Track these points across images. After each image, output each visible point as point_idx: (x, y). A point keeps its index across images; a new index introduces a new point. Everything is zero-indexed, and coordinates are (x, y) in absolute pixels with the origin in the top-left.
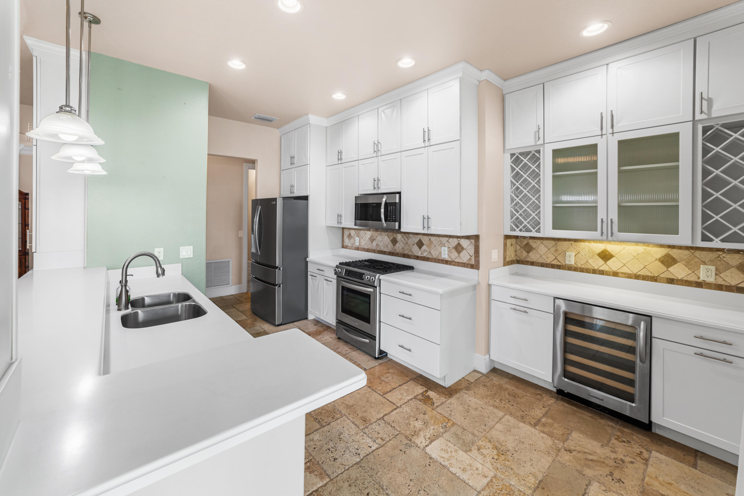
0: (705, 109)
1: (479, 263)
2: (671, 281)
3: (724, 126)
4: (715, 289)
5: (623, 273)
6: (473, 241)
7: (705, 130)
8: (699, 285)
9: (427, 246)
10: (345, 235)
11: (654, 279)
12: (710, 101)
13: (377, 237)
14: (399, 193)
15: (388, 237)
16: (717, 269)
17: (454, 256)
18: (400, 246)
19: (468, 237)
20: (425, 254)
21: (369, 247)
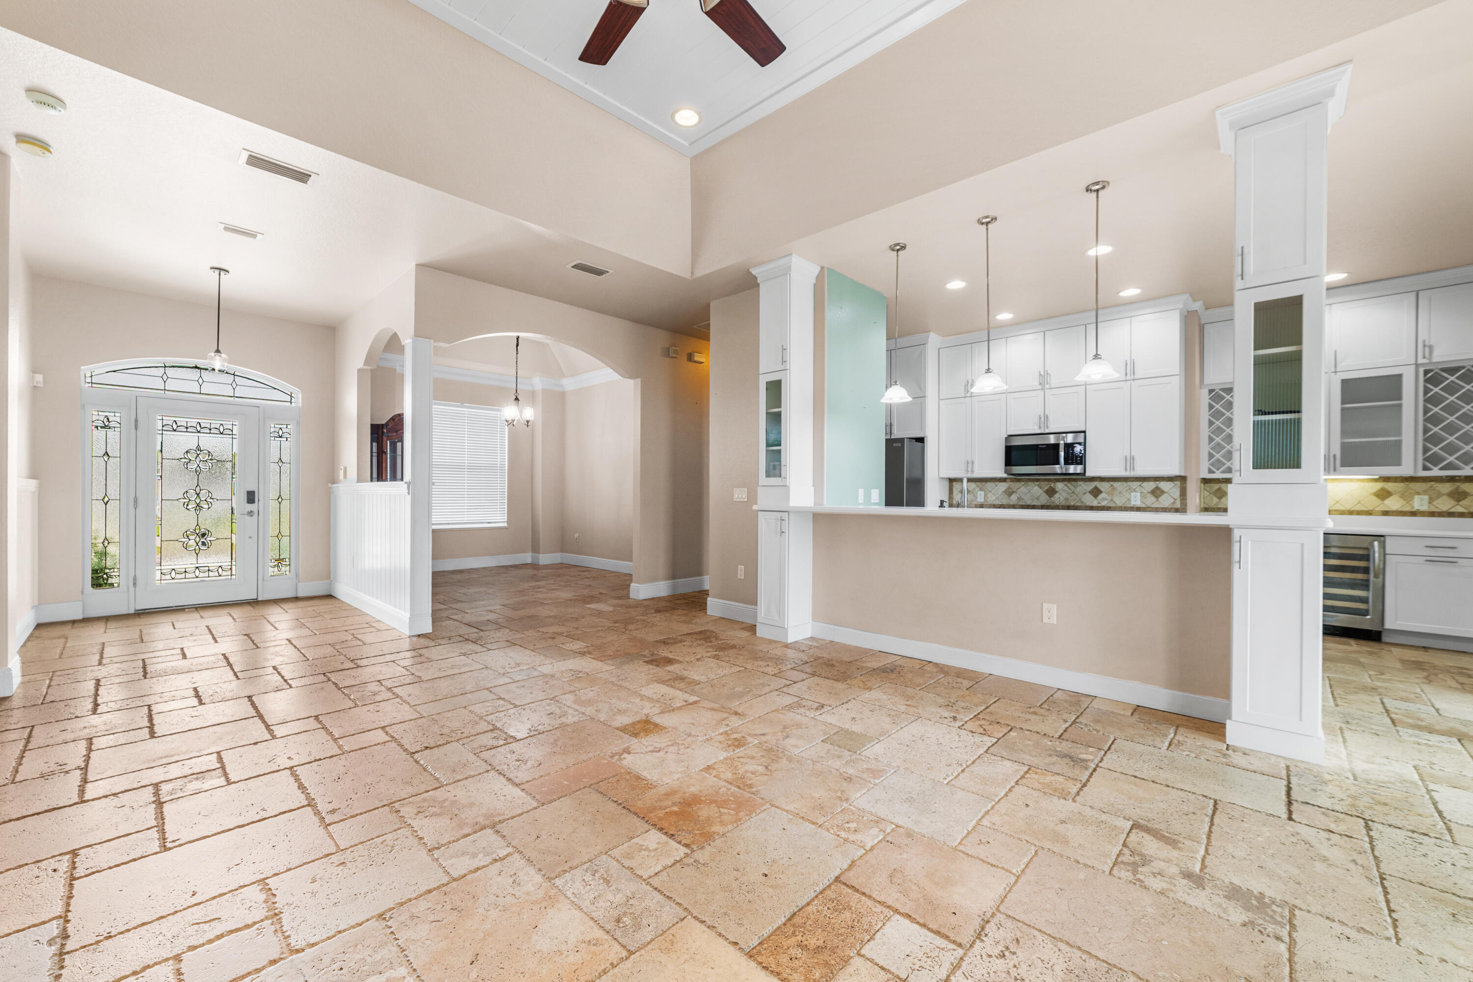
0: (1427, 355)
1: (1186, 505)
2: (1386, 513)
3: (1443, 370)
4: (1429, 516)
5: (1335, 510)
6: (1178, 483)
7: (1426, 372)
8: (1413, 514)
9: (1108, 493)
10: (954, 489)
11: (1369, 513)
12: (1431, 348)
13: (1019, 488)
14: (1084, 432)
15: (1041, 488)
16: (1430, 498)
17: (1151, 501)
18: (1061, 497)
19: (1170, 479)
20: (1104, 503)
21: (1005, 501)
